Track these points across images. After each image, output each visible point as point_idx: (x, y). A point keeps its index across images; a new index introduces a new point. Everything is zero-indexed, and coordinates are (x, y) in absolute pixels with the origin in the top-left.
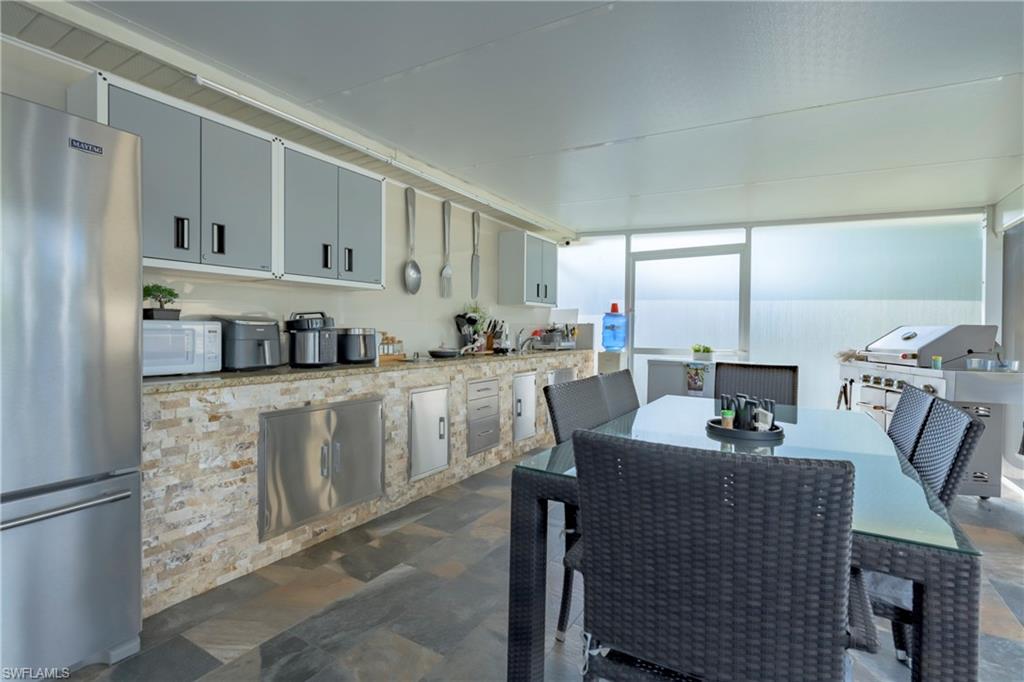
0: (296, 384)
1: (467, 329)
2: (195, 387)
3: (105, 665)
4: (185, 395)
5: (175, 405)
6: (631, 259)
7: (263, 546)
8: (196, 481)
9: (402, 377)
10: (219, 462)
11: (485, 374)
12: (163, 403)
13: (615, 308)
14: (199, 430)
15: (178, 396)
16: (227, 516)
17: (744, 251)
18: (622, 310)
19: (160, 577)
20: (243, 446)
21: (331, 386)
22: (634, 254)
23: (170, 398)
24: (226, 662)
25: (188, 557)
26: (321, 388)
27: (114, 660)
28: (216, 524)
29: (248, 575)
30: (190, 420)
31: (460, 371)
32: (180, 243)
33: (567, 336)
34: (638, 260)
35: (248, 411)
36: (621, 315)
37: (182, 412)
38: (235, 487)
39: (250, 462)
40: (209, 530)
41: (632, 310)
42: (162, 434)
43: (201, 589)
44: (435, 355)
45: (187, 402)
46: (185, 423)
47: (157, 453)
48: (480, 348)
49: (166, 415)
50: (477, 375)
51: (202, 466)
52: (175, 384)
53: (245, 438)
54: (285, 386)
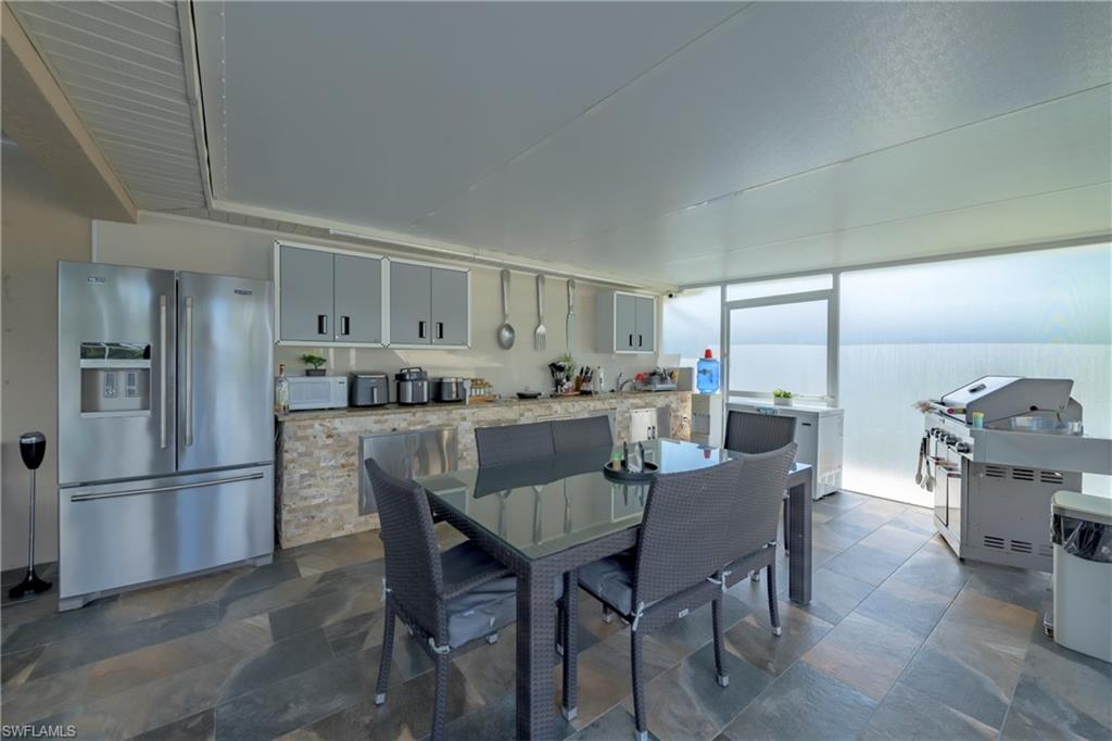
0: (386, 417)
1: (561, 375)
2: (316, 418)
3: (254, 566)
4: (312, 422)
5: (305, 427)
6: (726, 308)
7: (363, 519)
8: (318, 473)
9: (474, 413)
10: (333, 463)
11: (556, 412)
12: (299, 426)
13: (708, 354)
14: (320, 443)
15: (307, 423)
16: (338, 496)
17: (832, 297)
18: (716, 355)
19: (297, 526)
20: (348, 455)
21: (413, 419)
22: (730, 303)
23: (302, 423)
24: (303, 576)
25: (313, 518)
26: (405, 420)
27: (258, 565)
28: (330, 500)
29: (352, 535)
30: (315, 437)
31: (530, 410)
32: (321, 331)
33: (666, 378)
34: (733, 308)
35: (351, 433)
36: (715, 361)
37: (309, 432)
38: (343, 479)
39: (353, 464)
40: (326, 504)
41: (728, 355)
42: (298, 444)
43: (322, 537)
44: (522, 396)
45: (312, 426)
46: (312, 438)
47: (295, 455)
48: (567, 390)
49: (300, 433)
50: (548, 412)
51: (322, 465)
52: (304, 415)
53: (350, 449)
54: (377, 418)
